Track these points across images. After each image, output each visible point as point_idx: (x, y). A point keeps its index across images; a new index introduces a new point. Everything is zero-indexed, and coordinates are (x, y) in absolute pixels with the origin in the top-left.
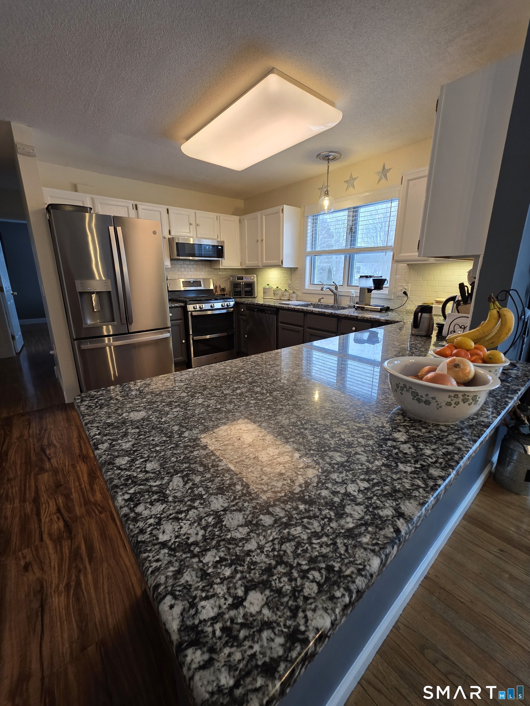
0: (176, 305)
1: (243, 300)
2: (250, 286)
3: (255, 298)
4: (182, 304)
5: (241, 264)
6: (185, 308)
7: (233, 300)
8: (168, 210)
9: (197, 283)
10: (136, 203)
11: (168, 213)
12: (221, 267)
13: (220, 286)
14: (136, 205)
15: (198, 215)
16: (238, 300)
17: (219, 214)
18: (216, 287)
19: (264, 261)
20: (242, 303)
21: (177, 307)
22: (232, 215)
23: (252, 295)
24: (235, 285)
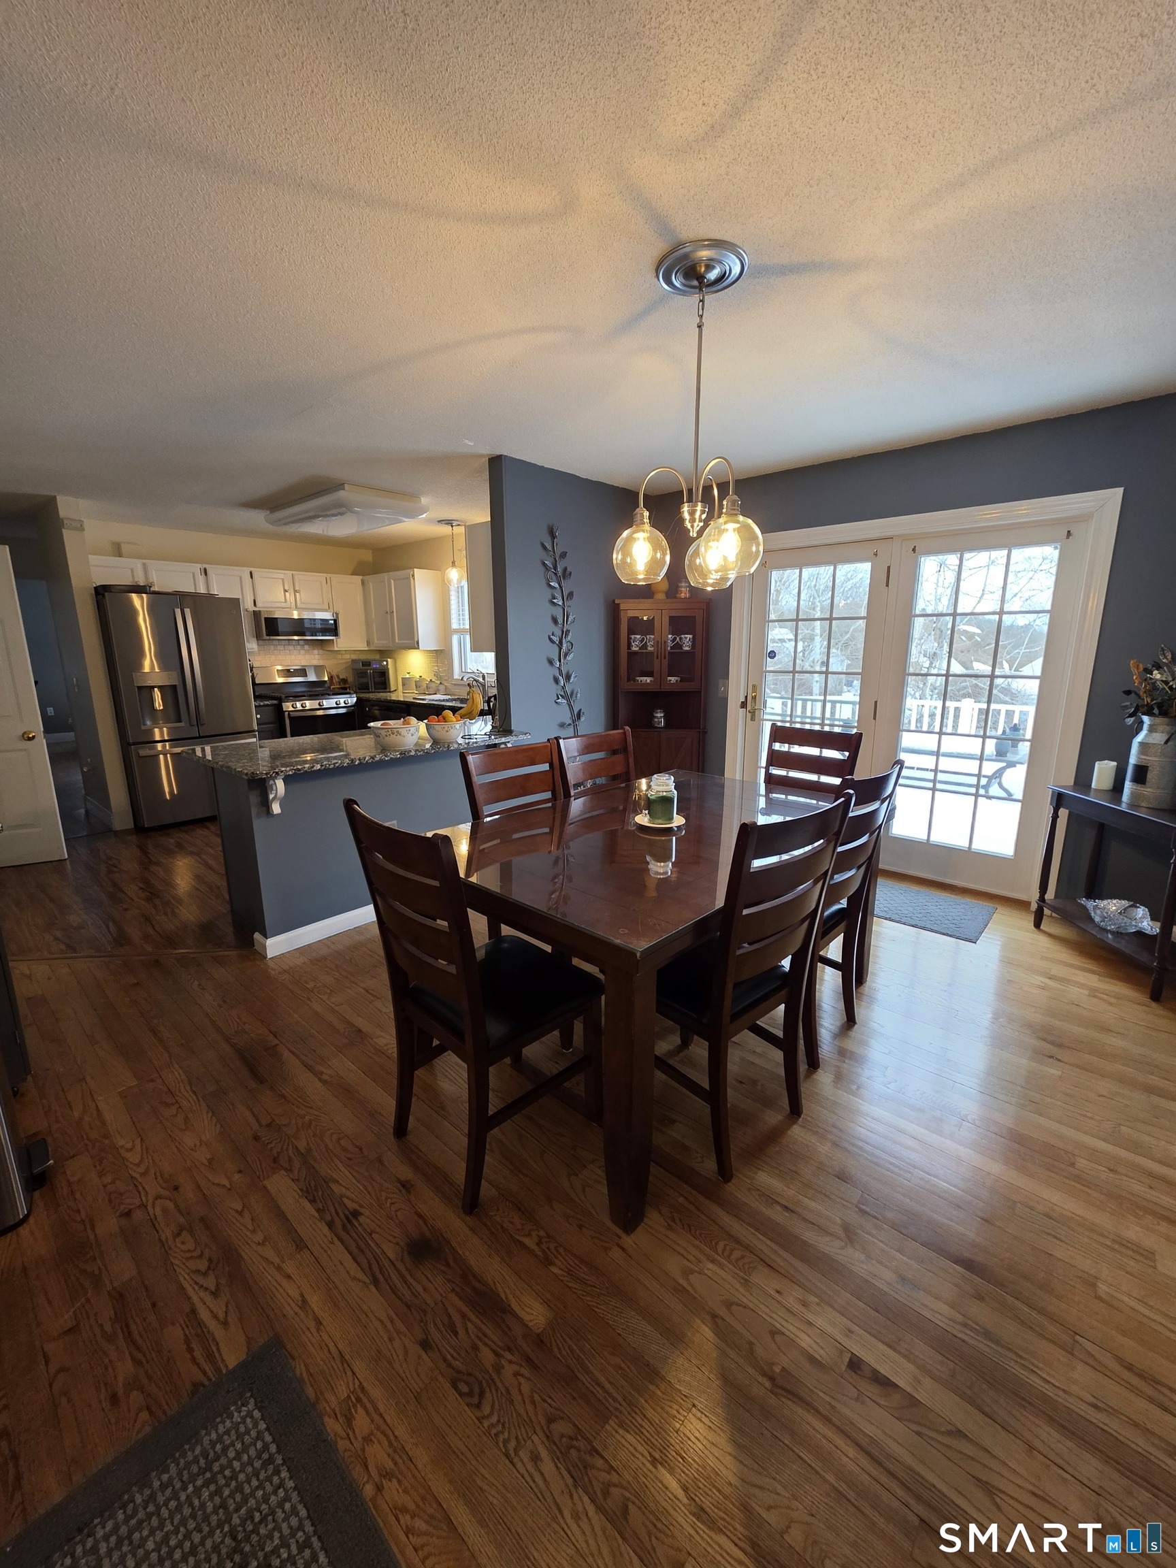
0: (266, 703)
1: (372, 696)
2: (383, 675)
3: (390, 692)
4: (276, 702)
5: (368, 644)
6: (279, 708)
7: (355, 695)
8: (251, 573)
9: (302, 672)
10: (205, 566)
11: (252, 577)
12: (336, 649)
13: (338, 676)
14: (205, 570)
15: (296, 577)
16: (362, 695)
17: (328, 576)
18: (331, 678)
19: (397, 641)
20: (368, 700)
21: (267, 705)
22: (352, 574)
23: (386, 688)
24: (360, 674)
